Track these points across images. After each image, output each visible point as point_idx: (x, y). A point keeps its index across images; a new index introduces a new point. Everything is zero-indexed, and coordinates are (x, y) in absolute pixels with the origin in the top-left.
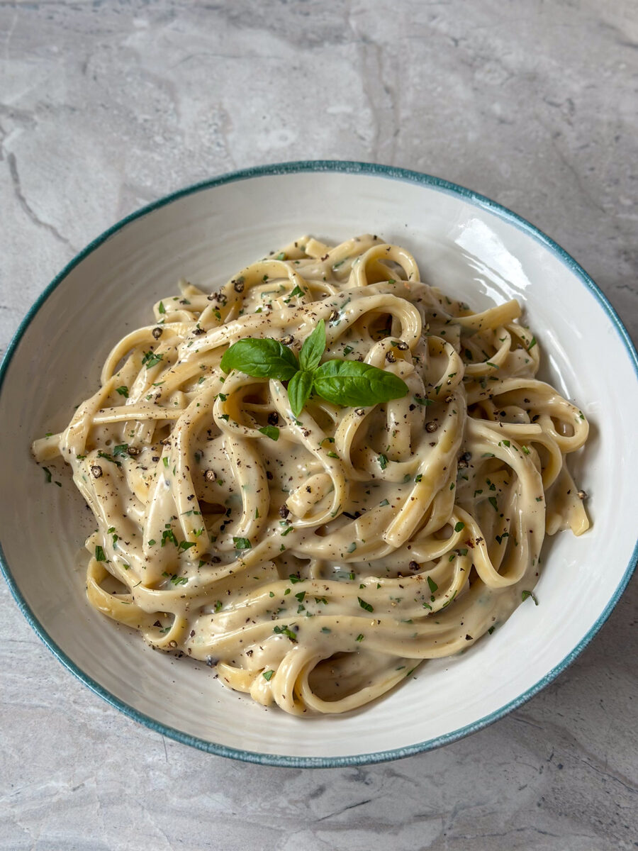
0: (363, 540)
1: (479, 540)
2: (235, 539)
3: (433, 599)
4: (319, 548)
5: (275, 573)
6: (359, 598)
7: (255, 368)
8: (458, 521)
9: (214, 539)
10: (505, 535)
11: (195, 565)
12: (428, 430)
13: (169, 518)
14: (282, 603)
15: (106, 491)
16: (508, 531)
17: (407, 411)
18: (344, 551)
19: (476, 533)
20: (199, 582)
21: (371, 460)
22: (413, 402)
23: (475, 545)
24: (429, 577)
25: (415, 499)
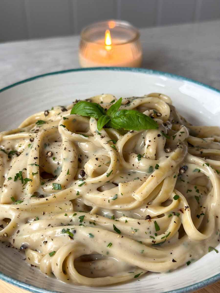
0: (121, 194)
1: (187, 207)
2: (54, 184)
3: (156, 235)
5: (71, 207)
6: (114, 225)
8: (176, 195)
9: (42, 183)
10: (201, 214)
11: (30, 196)
13: (23, 169)
14: (71, 221)
16: (204, 213)
17: (156, 136)
18: (111, 198)
19: (185, 204)
21: (133, 157)
22: (160, 133)
23: (184, 211)
24: (155, 221)
25: (154, 176)
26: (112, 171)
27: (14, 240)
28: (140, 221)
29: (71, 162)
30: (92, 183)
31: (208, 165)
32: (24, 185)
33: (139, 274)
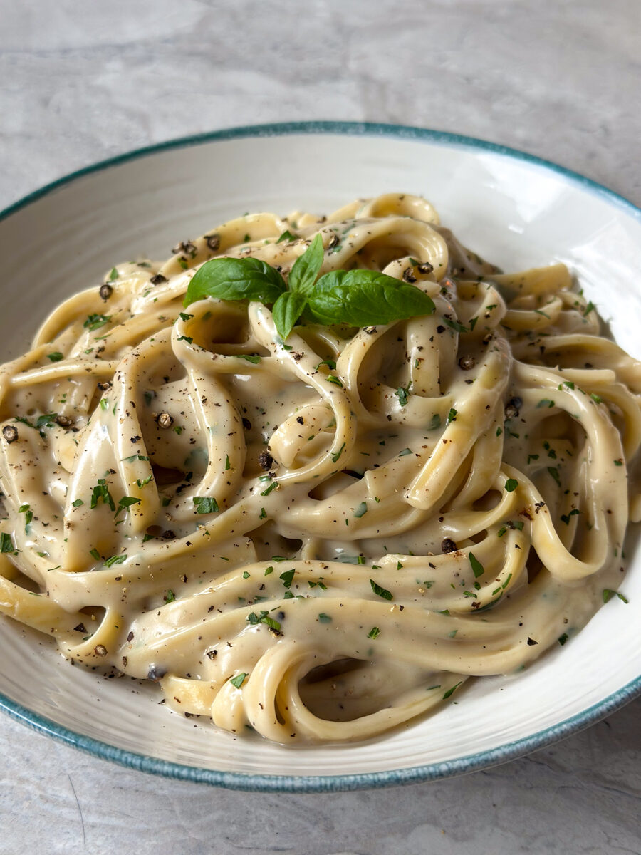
0: (376, 499)
1: (540, 505)
2: (196, 500)
3: (478, 586)
4: (315, 514)
5: (252, 552)
6: (371, 581)
7: (228, 287)
8: (508, 479)
9: (166, 503)
10: (573, 513)
11: (138, 540)
12: (462, 366)
13: (104, 472)
14: (261, 589)
15: (21, 459)
16: (578, 508)
17: (434, 333)
18: (350, 515)
19: (534, 497)
20: (142, 559)
21: (386, 397)
22: (442, 323)
23: (534, 515)
24: (471, 554)
25: (448, 441)
26: (344, 444)
27: (125, 659)
28: (436, 559)
29: (229, 435)
30: (296, 483)
31: (572, 386)
32: (117, 515)
33: (454, 689)
